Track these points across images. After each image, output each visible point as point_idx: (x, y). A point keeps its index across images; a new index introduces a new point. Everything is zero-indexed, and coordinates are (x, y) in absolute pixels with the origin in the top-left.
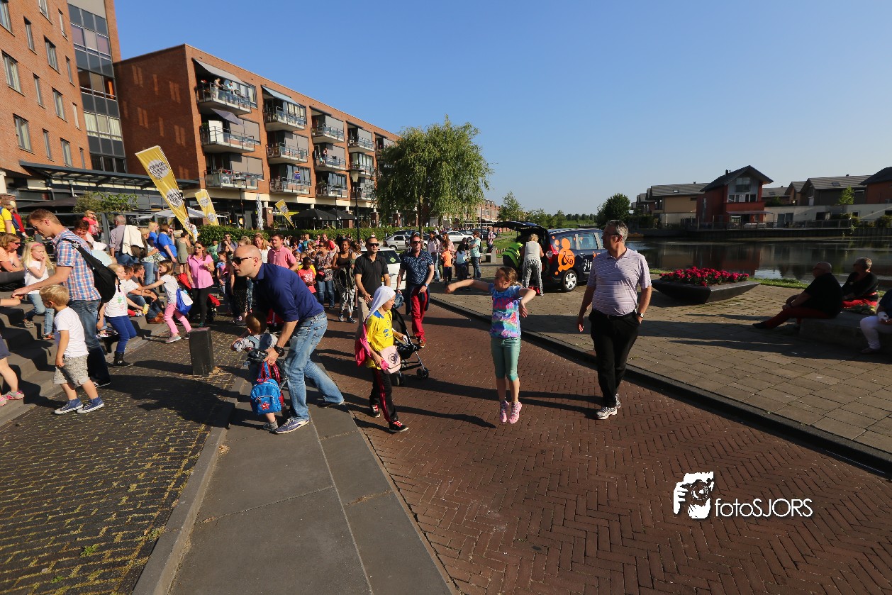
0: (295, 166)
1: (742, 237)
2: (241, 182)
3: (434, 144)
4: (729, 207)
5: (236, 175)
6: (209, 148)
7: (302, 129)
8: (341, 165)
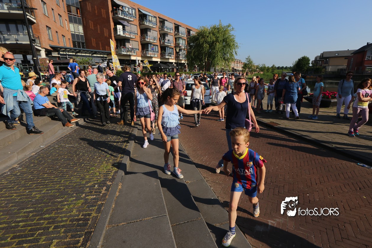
0: (152, 44)
2: (130, 52)
3: (213, 34)
4: (366, 62)
5: (128, 49)
6: (117, 37)
7: (155, 28)
8: (171, 43)
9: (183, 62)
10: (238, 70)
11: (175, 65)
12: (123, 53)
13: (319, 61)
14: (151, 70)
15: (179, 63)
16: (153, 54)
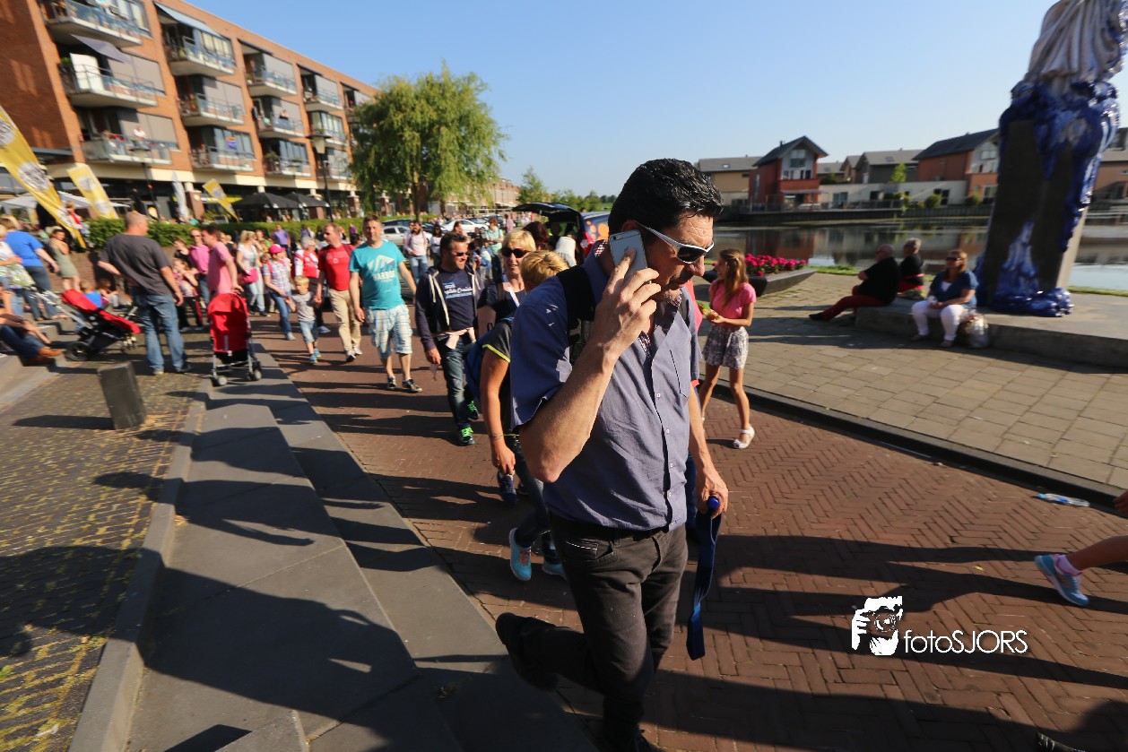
0: (226, 130)
1: (797, 220)
2: (145, 154)
3: (428, 101)
4: (782, 185)
5: (134, 142)
6: (80, 100)
7: (229, 74)
8: (297, 129)
9: (342, 187)
11: (319, 197)
12: (116, 157)
14: (236, 213)
15: (332, 191)
16: (237, 162)
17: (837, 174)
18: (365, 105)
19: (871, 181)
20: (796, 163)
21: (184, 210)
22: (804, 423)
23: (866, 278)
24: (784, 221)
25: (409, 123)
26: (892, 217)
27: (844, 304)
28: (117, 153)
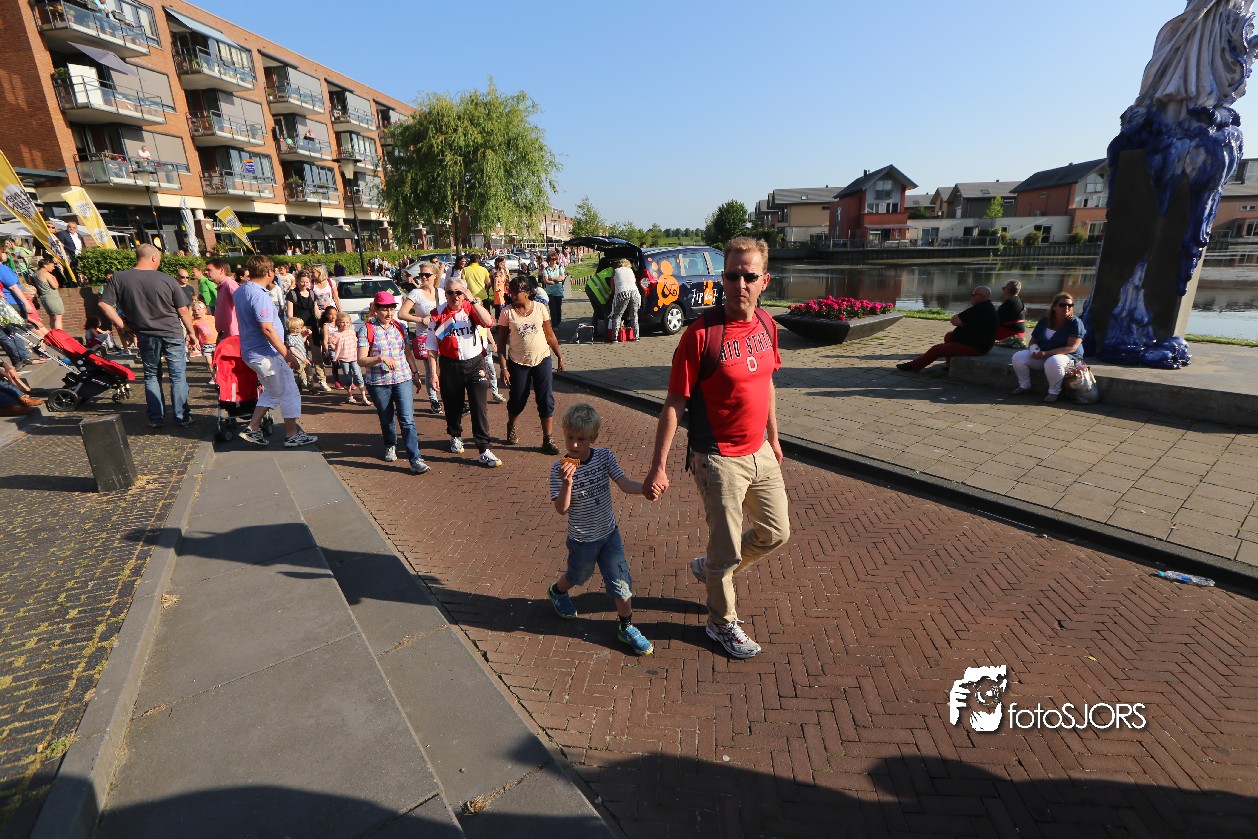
0: (243, 151)
1: (882, 259)
2: (148, 177)
3: (471, 121)
4: (867, 218)
5: (137, 163)
6: (77, 115)
7: (248, 89)
8: (323, 151)
9: (374, 216)
10: (556, 241)
11: (347, 228)
12: (116, 180)
13: (767, 214)
14: (253, 244)
15: (362, 221)
16: (255, 187)
17: (926, 208)
18: (401, 125)
19: (964, 216)
20: (882, 195)
21: (193, 241)
22: (891, 488)
23: (959, 321)
24: (868, 259)
25: (451, 146)
26: (989, 256)
27: (935, 352)
28: (118, 176)
